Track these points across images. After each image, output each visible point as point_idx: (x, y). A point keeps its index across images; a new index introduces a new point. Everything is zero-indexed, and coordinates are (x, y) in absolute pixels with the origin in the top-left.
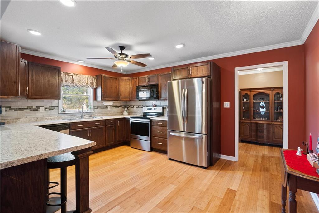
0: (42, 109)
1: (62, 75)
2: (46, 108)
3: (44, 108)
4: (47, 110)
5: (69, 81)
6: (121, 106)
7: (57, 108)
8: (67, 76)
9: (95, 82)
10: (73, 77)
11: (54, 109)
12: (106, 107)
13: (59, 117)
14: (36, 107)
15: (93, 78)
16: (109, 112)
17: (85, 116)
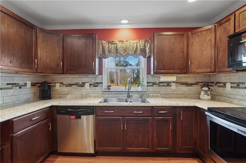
0: (87, 85)
1: (105, 45)
2: (90, 85)
3: (88, 84)
4: (91, 86)
5: (113, 51)
6: (197, 83)
7: (101, 84)
8: (110, 45)
9: (148, 48)
10: (118, 45)
11: (98, 86)
12: (168, 84)
13: (103, 95)
14: (82, 83)
15: (145, 43)
16: (173, 92)
17: (132, 96)
